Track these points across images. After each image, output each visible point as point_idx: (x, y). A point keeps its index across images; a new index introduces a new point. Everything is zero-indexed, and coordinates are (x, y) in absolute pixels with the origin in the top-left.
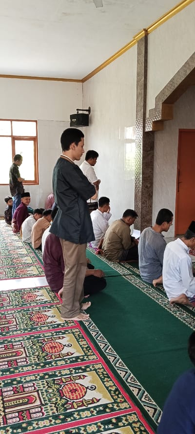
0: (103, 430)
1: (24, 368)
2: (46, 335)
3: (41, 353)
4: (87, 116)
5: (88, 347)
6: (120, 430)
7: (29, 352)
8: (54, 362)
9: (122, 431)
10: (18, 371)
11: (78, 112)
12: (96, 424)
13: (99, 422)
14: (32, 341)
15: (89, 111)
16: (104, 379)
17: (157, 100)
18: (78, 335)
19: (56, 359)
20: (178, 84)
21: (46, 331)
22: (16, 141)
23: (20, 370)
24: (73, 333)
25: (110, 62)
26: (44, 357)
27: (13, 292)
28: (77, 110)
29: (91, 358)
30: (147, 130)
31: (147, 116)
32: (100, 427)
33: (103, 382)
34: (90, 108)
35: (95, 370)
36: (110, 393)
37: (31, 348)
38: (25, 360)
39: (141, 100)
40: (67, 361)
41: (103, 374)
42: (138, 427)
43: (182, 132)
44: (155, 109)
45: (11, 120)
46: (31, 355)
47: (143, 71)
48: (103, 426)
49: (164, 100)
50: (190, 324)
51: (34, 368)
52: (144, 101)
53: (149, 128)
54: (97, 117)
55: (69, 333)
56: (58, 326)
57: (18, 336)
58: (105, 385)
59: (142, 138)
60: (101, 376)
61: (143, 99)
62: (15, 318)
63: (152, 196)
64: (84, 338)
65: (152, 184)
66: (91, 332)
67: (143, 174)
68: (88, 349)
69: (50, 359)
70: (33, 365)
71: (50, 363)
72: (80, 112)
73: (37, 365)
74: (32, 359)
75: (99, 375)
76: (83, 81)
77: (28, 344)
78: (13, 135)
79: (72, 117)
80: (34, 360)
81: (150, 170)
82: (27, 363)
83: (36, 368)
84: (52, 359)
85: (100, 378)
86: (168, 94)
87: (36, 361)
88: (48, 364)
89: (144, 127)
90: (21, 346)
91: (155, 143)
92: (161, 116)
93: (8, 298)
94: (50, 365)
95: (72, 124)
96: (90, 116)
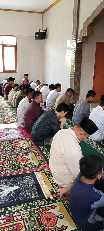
0: (47, 204)
1: (6, 171)
2: (19, 153)
3: (16, 163)
4: (45, 33)
5: (41, 160)
6: (56, 204)
7: (9, 163)
8: (23, 168)
9: (57, 204)
10: (3, 172)
11: (40, 31)
12: (44, 201)
13: (45, 200)
14: (11, 157)
15: (46, 30)
16: (49, 177)
17: (85, 24)
18: (37, 154)
19: (24, 166)
20: (97, 15)
21: (19, 152)
22: (4, 48)
23: (4, 172)
24: (34, 153)
26: (17, 165)
28: (39, 30)
29: (43, 166)
30: (78, 42)
31: (79, 34)
32: (46, 202)
33: (49, 179)
34: (46, 29)
35: (45, 172)
36: (52, 185)
37: (11, 160)
38: (7, 166)
39: (75, 24)
40: (30, 167)
41: (49, 174)
42: (66, 202)
43: (98, 44)
44: (83, 30)
45: (2, 35)
46: (10, 164)
47: (77, 7)
48: (47, 202)
49: (88, 24)
50: (97, 149)
51: (12, 171)
52: (77, 25)
53: (80, 41)
54: (50, 34)
55: (32, 153)
56: (26, 149)
57: (4, 154)
58: (49, 180)
59: (75, 46)
60: (48, 175)
61: (77, 23)
62: (3, 145)
63: (80, 80)
64: (39, 155)
65: (80, 73)
66: (44, 152)
67: (76, 67)
68: (41, 161)
69: (20, 166)
70: (11, 169)
71: (21, 168)
72: (41, 31)
73: (13, 169)
74: (11, 166)
75: (46, 175)
76: (43, 13)
77: (9, 158)
78: (3, 44)
79: (36, 34)
80: (12, 167)
81: (79, 65)
82: (8, 168)
83: (13, 171)
84: (22, 166)
85: (47, 176)
86: (91, 21)
87: (13, 167)
88: (20, 169)
89: (77, 40)
90: (5, 159)
91: (83, 50)
92: (86, 33)
94: (21, 169)
95: (36, 38)
96: (46, 33)
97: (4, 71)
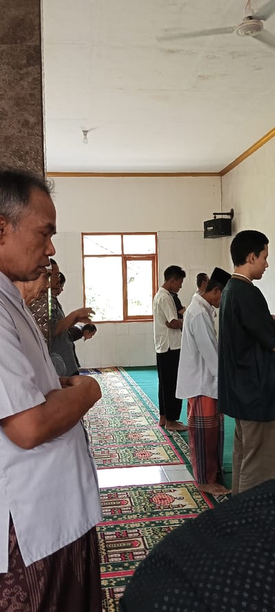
4: (229, 221)
11: (215, 217)
14: (152, 529)
15: (232, 214)
22: (128, 262)
25: (264, 143)
27: (134, 490)
28: (214, 214)
34: (232, 210)
45: (122, 234)
54: (243, 222)
57: (133, 521)
72: (218, 217)
76: (222, 174)
78: (125, 253)
79: (207, 224)
93: (128, 499)
95: (207, 234)
96: (232, 220)
97: (127, 318)
